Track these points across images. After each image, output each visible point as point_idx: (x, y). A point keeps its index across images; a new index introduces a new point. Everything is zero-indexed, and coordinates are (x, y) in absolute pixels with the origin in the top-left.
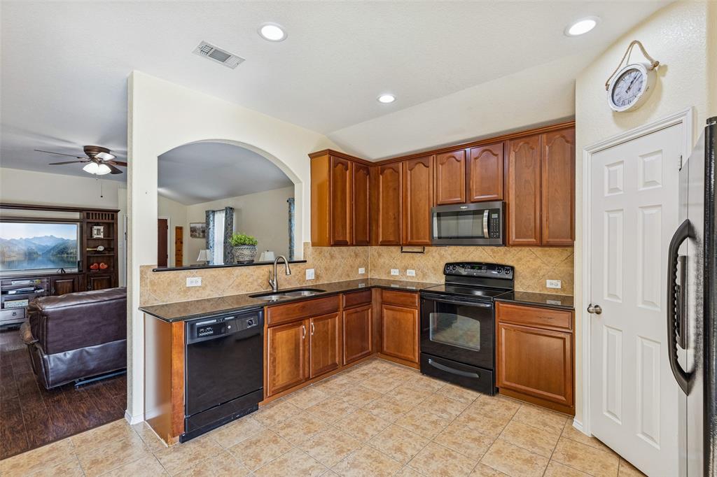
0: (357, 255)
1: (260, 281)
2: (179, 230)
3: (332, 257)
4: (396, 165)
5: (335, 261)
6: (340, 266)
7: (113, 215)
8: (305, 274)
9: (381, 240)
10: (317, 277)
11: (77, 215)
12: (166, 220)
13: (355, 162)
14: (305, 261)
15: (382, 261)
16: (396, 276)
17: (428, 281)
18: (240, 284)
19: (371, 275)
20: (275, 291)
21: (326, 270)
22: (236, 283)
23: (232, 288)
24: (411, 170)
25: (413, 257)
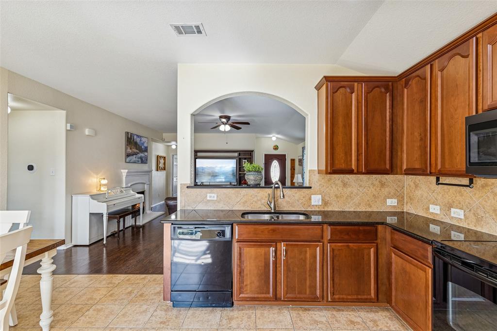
0: (383, 185)
1: (263, 201)
2: (293, 161)
3: (345, 185)
4: (422, 70)
5: (349, 189)
6: (357, 194)
7: (250, 153)
8: (310, 199)
9: (405, 167)
10: (325, 203)
11: (236, 154)
12: (285, 155)
13: (364, 82)
14: (311, 188)
15: (418, 193)
16: (437, 214)
17: (485, 230)
18: (246, 202)
19: (408, 208)
20: (273, 211)
21: (337, 197)
22: (242, 201)
23: (240, 204)
24: (442, 70)
25: (460, 192)
